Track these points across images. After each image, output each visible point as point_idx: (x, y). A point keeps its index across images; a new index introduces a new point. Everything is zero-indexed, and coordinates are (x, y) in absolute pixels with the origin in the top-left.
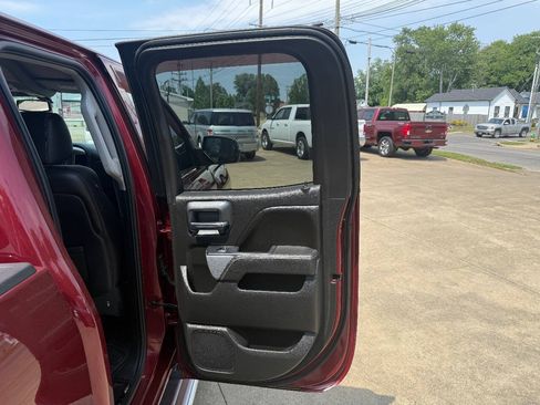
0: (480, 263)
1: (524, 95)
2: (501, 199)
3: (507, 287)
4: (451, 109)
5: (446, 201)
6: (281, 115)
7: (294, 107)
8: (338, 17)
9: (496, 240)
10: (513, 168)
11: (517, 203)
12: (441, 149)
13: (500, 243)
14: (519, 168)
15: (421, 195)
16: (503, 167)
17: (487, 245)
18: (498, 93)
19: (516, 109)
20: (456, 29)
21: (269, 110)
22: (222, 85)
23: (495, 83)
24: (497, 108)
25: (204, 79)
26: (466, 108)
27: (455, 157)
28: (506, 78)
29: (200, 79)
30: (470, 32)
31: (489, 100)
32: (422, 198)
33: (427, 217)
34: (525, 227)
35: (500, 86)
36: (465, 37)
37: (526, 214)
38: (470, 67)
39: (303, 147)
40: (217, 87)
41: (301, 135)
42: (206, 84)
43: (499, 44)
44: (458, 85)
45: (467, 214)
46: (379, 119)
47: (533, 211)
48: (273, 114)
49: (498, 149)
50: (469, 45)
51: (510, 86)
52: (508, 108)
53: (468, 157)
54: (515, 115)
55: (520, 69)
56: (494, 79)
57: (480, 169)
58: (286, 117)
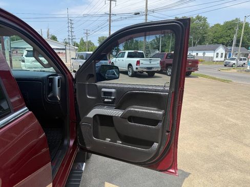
0: (227, 133)
1: (229, 48)
2: (228, 97)
3: (244, 147)
4: (197, 54)
5: (202, 98)
6: (120, 55)
7: (127, 52)
8: (147, 10)
9: (231, 120)
10: (228, 81)
11: (237, 99)
12: (196, 72)
13: (234, 121)
14: (231, 81)
15: (190, 95)
16: (224, 81)
17: (228, 123)
18: (218, 47)
19: (226, 54)
20: (199, 18)
21: (114, 53)
22: (92, 42)
23: (216, 43)
24: (218, 54)
25: (84, 39)
26: (204, 54)
27: (202, 76)
28: (221, 40)
29: (82, 38)
30: (205, 19)
31: (214, 50)
32: (191, 96)
33: (195, 107)
34: (244, 112)
35: (218, 44)
36: (203, 22)
37: (242, 105)
38: (205, 35)
39: (131, 71)
40: (90, 42)
41: (130, 65)
42: (85, 41)
43: (218, 25)
44: (200, 43)
45: (213, 105)
46: (166, 58)
47: (245, 103)
48: (116, 55)
49: (219, 72)
50: (205, 25)
51: (223, 44)
52: (222, 54)
53: (208, 76)
54: (225, 57)
55: (227, 36)
56: (215, 40)
57: (214, 82)
58: (123, 56)
